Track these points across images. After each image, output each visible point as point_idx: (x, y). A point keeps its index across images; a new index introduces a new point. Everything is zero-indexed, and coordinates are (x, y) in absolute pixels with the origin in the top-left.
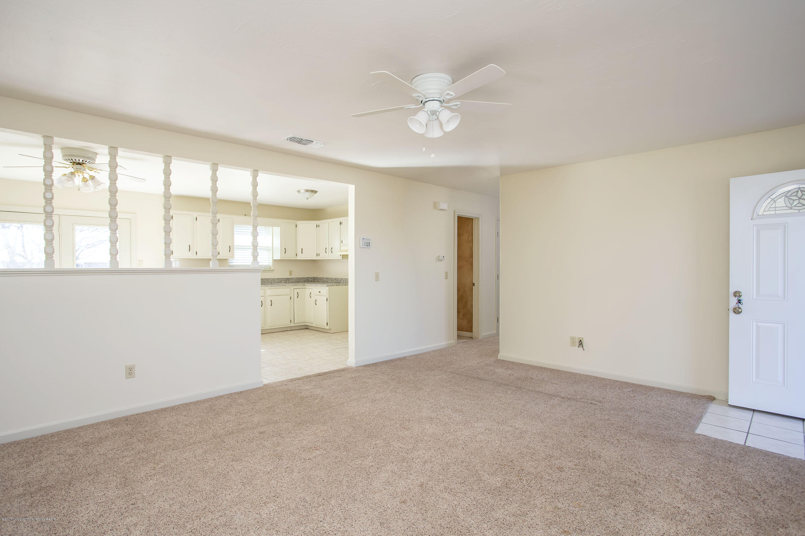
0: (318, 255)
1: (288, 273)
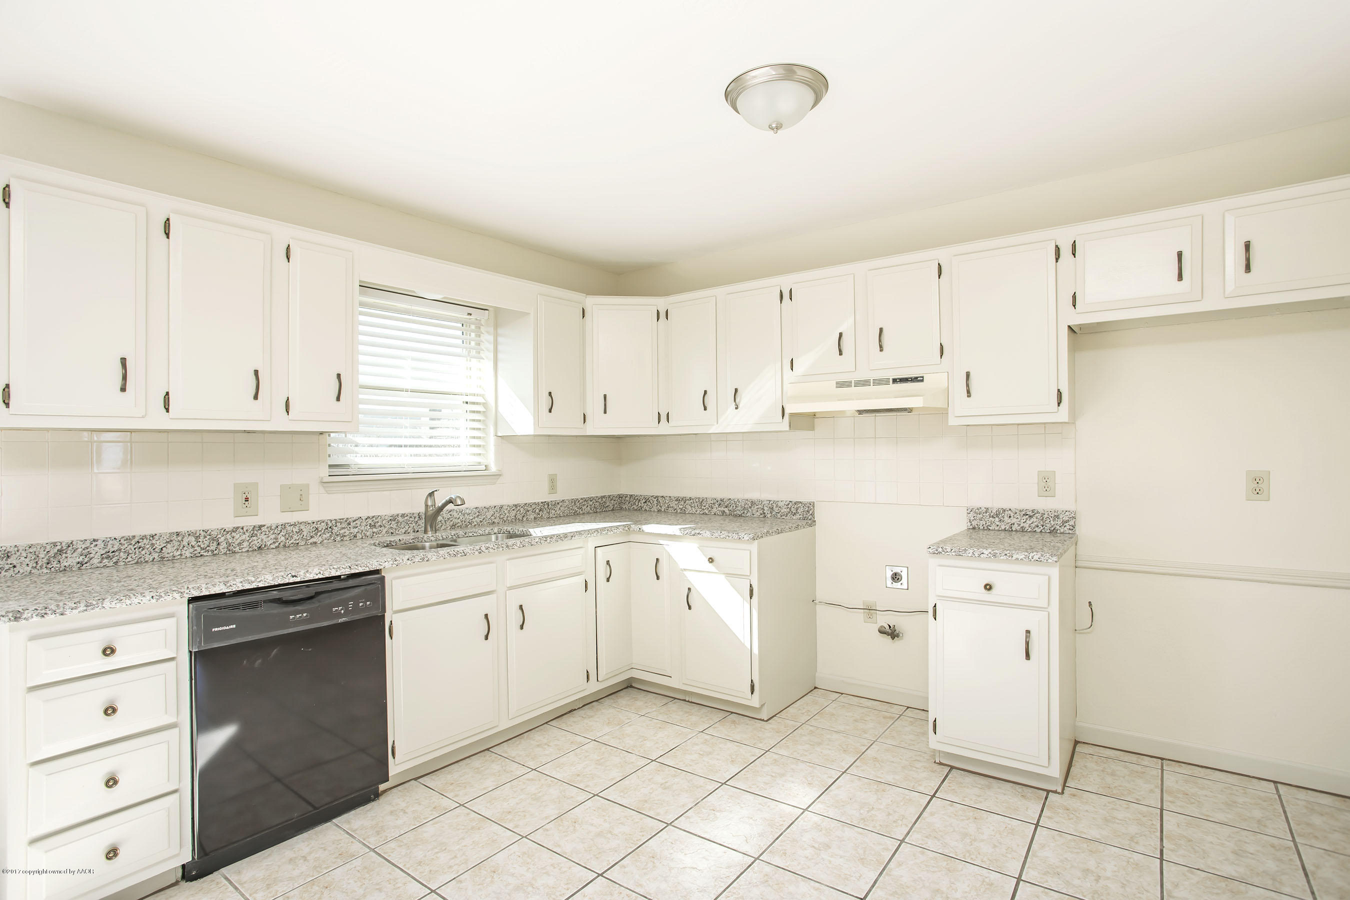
0: (664, 418)
1: (546, 486)
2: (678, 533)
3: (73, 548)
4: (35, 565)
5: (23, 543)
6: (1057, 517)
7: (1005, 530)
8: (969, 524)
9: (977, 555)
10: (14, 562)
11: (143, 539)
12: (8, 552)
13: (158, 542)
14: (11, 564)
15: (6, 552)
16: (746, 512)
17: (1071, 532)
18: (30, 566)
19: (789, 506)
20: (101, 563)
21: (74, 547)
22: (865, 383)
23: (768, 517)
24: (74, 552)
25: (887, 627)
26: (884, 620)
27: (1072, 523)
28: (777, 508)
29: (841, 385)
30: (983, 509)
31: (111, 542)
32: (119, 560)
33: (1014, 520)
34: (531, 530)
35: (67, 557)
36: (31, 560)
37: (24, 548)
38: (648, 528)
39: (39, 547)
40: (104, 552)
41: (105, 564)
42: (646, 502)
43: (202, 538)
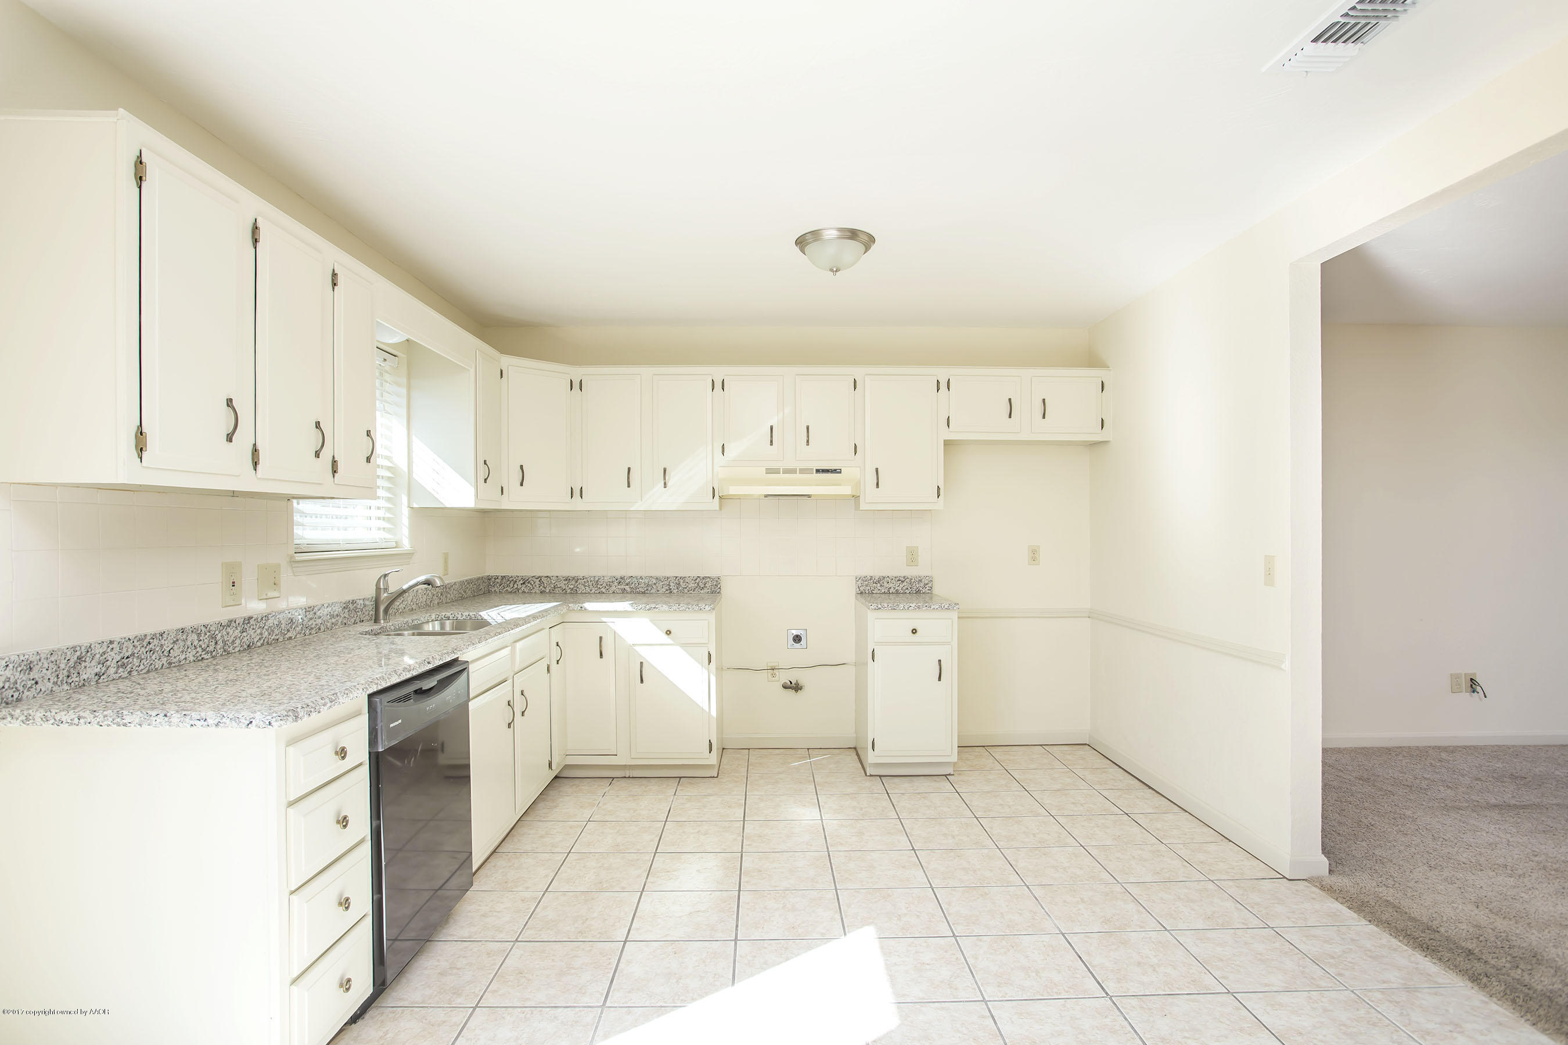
0: (577, 493)
1: (442, 566)
2: (630, 609)
3: (91, 654)
4: (56, 680)
5: (45, 648)
6: (920, 581)
7: (884, 593)
8: (858, 590)
9: (906, 608)
10: (36, 677)
11: (153, 639)
12: (31, 662)
13: (166, 642)
14: (33, 679)
15: (29, 662)
16: (649, 589)
17: (929, 591)
18: (52, 681)
19: (697, 581)
20: (116, 673)
21: (93, 651)
22: (792, 471)
23: (674, 593)
24: (93, 659)
25: (789, 683)
26: (785, 677)
27: (930, 585)
28: (685, 584)
29: (769, 471)
30: (868, 577)
31: (126, 644)
32: (132, 668)
33: (891, 585)
34: (485, 614)
35: (85, 667)
36: (52, 673)
37: (45, 655)
38: (590, 606)
39: (60, 654)
40: (119, 658)
41: (120, 675)
42: (524, 583)
43: (203, 635)
